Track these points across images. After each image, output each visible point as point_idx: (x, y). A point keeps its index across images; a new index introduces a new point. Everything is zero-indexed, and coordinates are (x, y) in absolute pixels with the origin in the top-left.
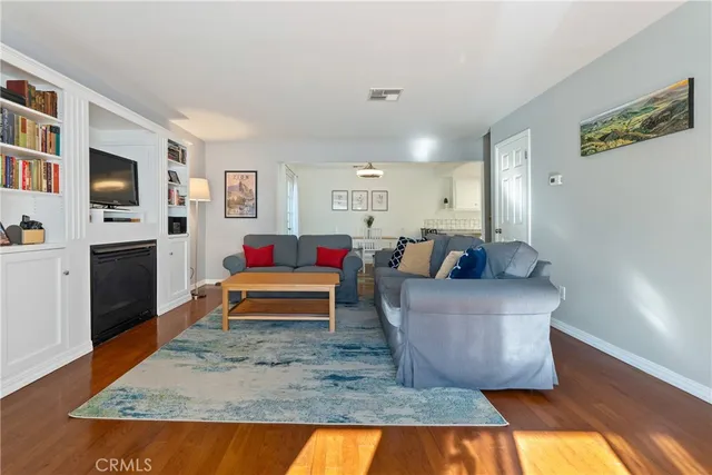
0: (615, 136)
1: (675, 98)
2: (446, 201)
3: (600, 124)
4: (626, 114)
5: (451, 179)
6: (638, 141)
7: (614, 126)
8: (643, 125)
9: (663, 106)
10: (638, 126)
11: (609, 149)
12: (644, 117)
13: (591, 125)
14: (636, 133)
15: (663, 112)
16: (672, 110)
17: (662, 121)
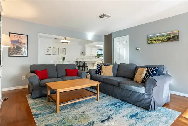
0: (159, 40)
1: (175, 34)
2: (83, 53)
3: (154, 37)
4: (162, 36)
5: (85, 46)
6: (165, 42)
7: (158, 38)
8: (167, 39)
9: (172, 35)
10: (165, 39)
11: (157, 43)
12: (167, 37)
13: (151, 37)
14: (165, 40)
15: (172, 37)
16: (174, 36)
17: (172, 38)
